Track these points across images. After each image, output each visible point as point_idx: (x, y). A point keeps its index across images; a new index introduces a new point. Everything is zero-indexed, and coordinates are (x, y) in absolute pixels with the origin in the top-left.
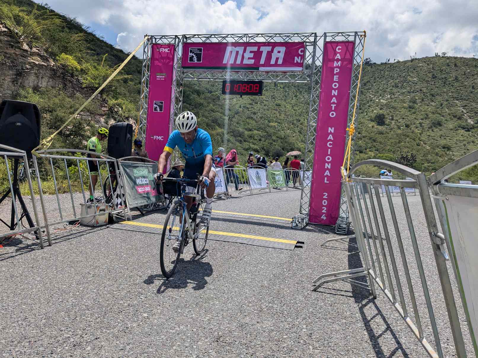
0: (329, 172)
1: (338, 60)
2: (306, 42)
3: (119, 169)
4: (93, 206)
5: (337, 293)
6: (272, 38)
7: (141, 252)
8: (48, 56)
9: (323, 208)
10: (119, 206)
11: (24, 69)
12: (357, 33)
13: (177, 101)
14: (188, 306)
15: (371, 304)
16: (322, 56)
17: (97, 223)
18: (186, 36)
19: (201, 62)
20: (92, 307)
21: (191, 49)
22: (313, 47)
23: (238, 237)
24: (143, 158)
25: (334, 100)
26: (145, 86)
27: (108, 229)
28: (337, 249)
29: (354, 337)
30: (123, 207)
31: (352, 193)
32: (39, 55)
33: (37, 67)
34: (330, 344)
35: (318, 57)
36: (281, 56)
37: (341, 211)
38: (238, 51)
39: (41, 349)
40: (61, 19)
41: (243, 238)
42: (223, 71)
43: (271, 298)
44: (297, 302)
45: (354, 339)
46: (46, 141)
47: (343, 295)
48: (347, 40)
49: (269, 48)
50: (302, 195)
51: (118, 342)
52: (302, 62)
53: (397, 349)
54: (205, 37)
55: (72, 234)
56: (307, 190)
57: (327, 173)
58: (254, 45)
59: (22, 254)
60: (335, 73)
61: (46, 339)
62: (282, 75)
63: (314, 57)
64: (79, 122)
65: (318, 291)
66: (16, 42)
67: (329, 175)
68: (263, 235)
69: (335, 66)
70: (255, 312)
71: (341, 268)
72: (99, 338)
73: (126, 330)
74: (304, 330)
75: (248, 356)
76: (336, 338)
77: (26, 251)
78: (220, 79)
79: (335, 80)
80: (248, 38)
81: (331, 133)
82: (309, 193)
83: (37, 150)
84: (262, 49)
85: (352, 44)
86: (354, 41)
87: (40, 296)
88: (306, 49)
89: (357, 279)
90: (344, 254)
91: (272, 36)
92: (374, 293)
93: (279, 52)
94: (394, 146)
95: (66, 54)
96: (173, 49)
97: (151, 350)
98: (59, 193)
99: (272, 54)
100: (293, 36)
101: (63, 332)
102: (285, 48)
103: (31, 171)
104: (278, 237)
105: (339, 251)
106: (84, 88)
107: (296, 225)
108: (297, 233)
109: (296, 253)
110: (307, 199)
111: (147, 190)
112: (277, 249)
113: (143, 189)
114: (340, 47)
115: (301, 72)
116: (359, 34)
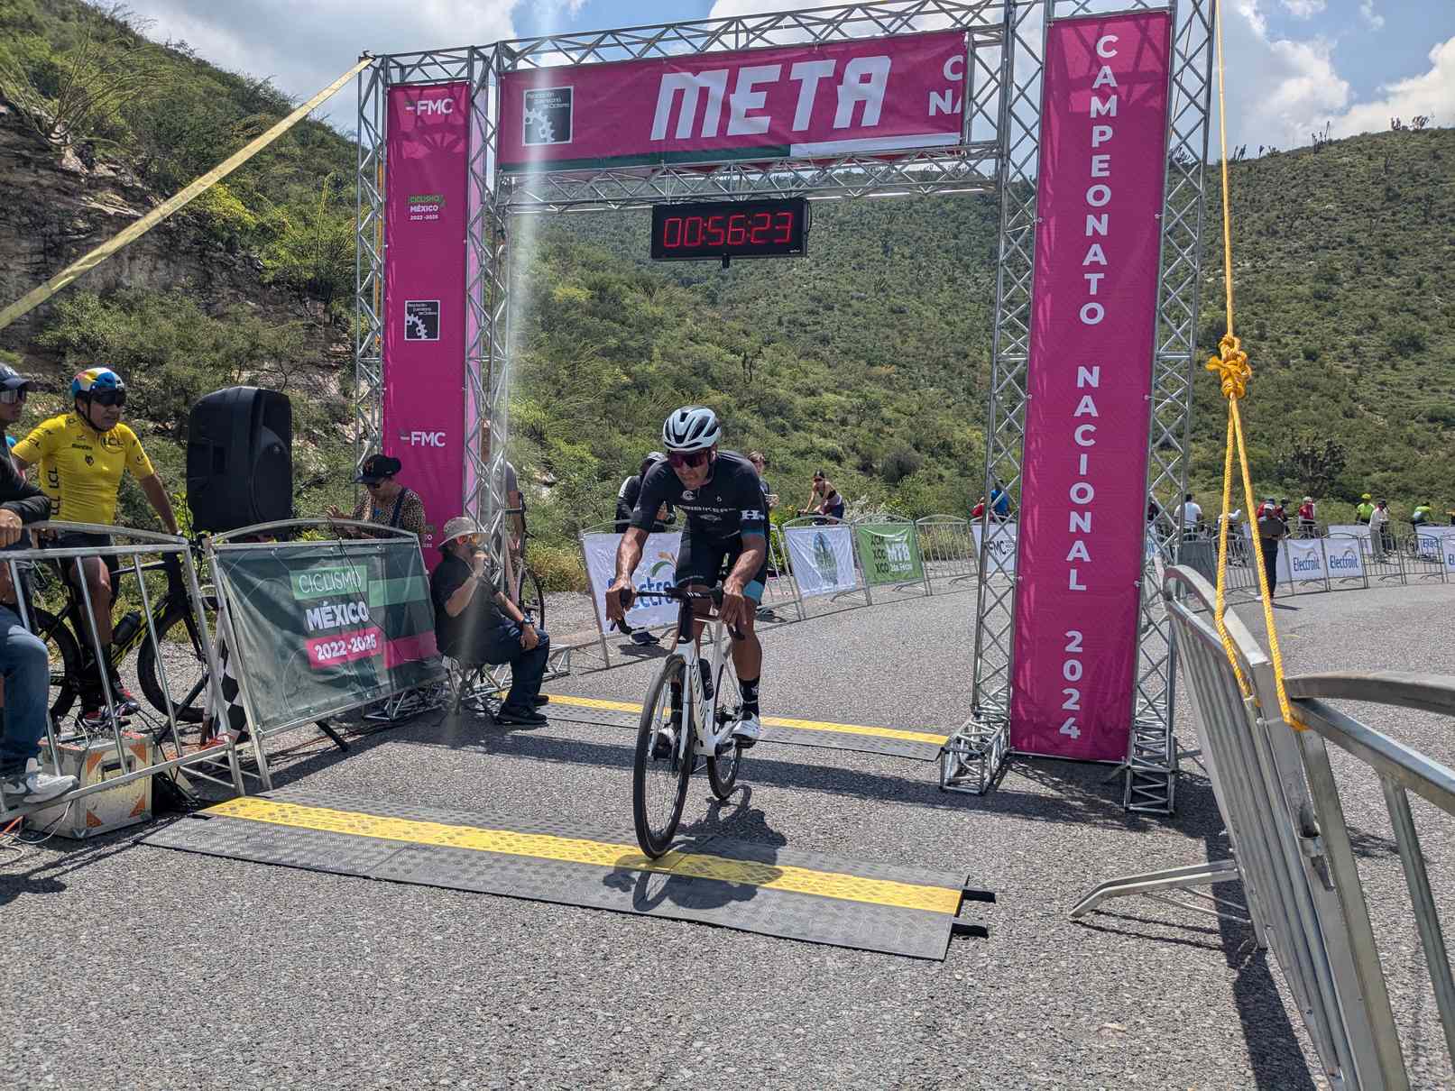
0: (1086, 546)
1: (1104, 94)
2: (969, 29)
3: (205, 582)
8: (148, 189)
9: (1066, 691)
11: (68, 233)
16: (1037, 83)
17: (93, 822)
18: (510, 45)
19: (573, 141)
21: (531, 96)
22: (999, 48)
25: (1096, 254)
26: (373, 247)
27: (132, 851)
32: (116, 185)
33: (111, 223)
35: (1022, 87)
36: (876, 93)
37: (1138, 703)
38: (708, 89)
42: (654, 171)
48: (1140, 7)
49: (826, 68)
50: (978, 641)
52: (958, 109)
54: (580, 45)
56: (1000, 621)
57: (1079, 551)
58: (766, 58)
60: (1095, 144)
63: (1005, 85)
66: (38, 149)
67: (1087, 558)
69: (1093, 115)
78: (643, 202)
79: (1095, 173)
80: (742, 37)
81: (1088, 389)
82: (1008, 632)
84: (799, 71)
85: (1162, 21)
86: (1170, 8)
91: (834, 19)
93: (866, 79)
94: (1269, 423)
96: (463, 100)
99: (840, 88)
100: (918, 12)
102: (889, 62)
104: (876, 861)
105: (1165, 950)
106: (270, 284)
107: (959, 773)
108: (962, 820)
109: (955, 983)
110: (998, 657)
111: (363, 648)
112: (867, 957)
113: (340, 648)
114: (1114, 38)
115: (959, 152)
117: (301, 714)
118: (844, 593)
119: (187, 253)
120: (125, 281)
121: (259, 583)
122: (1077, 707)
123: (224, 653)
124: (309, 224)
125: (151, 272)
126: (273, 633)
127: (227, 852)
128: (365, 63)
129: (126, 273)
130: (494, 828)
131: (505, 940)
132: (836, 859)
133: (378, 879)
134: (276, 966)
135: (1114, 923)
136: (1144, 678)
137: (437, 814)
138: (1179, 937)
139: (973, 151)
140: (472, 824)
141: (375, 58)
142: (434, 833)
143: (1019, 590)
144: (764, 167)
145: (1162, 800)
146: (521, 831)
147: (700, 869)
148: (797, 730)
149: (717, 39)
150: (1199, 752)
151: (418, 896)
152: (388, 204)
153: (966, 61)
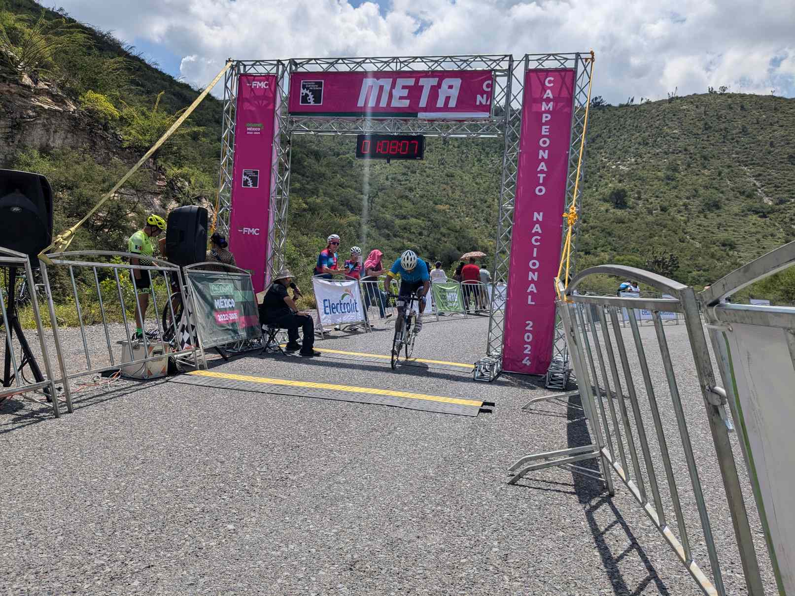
0: (535, 286)
1: (548, 100)
2: (494, 70)
3: (185, 284)
4: (143, 346)
5: (549, 488)
6: (439, 65)
7: (224, 421)
8: (65, 96)
9: (525, 346)
10: (186, 345)
11: (24, 118)
12: (579, 55)
13: (282, 169)
14: (301, 511)
15: (605, 506)
16: (521, 94)
17: (150, 373)
18: (296, 60)
19: (321, 104)
20: (141, 515)
21: (304, 83)
22: (506, 78)
23: (384, 396)
24: (225, 264)
25: (543, 166)
26: (228, 145)
27: (168, 383)
28: (549, 414)
29: (578, 561)
30: (193, 347)
31: (574, 320)
32: (48, 93)
33: (46, 113)
34: (538, 572)
35: (515, 96)
36: (455, 93)
37: (554, 352)
38: (383, 86)
39: (57, 585)
40: (87, 34)
41: (393, 397)
42: (357, 119)
43: (440, 496)
44: (484, 503)
45: (578, 564)
46: (62, 237)
47: (559, 491)
48: (562, 66)
49: (434, 81)
50: (490, 325)
51: (185, 572)
52: (488, 103)
53: (648, 580)
54: (328, 63)
55: (107, 393)
56: (499, 316)
57: (532, 288)
58: (409, 75)
59: (24, 426)
60: (543, 121)
61: (64, 569)
62: (455, 125)
63: (508, 95)
64: (118, 206)
65: (517, 485)
66: (10, 73)
67: (535, 291)
68: (426, 392)
69: (543, 109)
70: (414, 519)
71: (555, 446)
72: (152, 566)
73: (198, 553)
74: (494, 550)
75: (402, 593)
76: (549, 561)
77: (30, 421)
78: (353, 132)
79: (543, 133)
80: (399, 64)
81: (538, 221)
82: (502, 323)
83: (48, 252)
84: (422, 82)
85: (572, 73)
86: (575, 68)
87: (54, 497)
88: (495, 80)
89: (582, 463)
90: (560, 423)
91: (438, 61)
92: (610, 486)
93: (451, 87)
94: (642, 243)
95: (95, 92)
96: (273, 83)
97: (240, 585)
98: (85, 324)
99: (439, 90)
100: (474, 60)
101: (93, 557)
102: (461, 81)
103: (37, 288)
105: (553, 418)
106: (126, 148)
107: (481, 376)
108: (483, 387)
109: (481, 421)
110: (498, 331)
111: (233, 318)
112: (450, 415)
113: (226, 317)
114: (552, 79)
115: (488, 121)
116: (583, 56)
119: (83, 130)
120: (51, 144)
125: (64, 139)
128: (229, 64)
129: (52, 139)
132: (436, 393)
133: (268, 393)
135: (536, 411)
136: (557, 341)
138: (559, 415)
139: (494, 121)
143: (508, 304)
144: (406, 121)
147: (386, 393)
151: (286, 397)
152: (236, 127)
153: (492, 83)
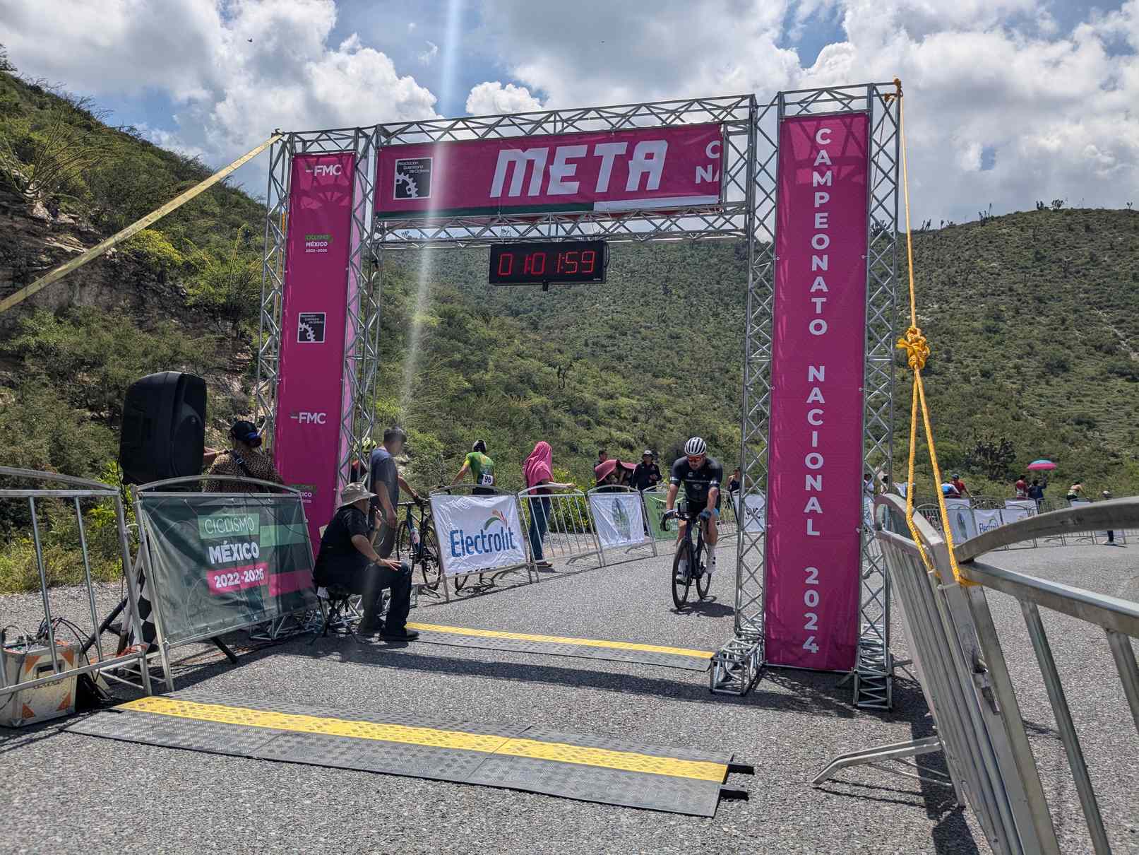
0: (819, 501)
1: (822, 170)
2: (724, 122)
8: (99, 233)
9: (807, 615)
11: (34, 266)
12: (875, 88)
13: (367, 309)
16: (774, 161)
17: (27, 712)
18: (386, 127)
21: (401, 164)
22: (746, 136)
25: (820, 284)
27: (61, 736)
30: (139, 648)
32: (74, 230)
35: (763, 164)
36: (657, 167)
37: (862, 624)
38: (533, 161)
41: (530, 760)
42: (492, 219)
48: (846, 109)
49: (621, 148)
50: (739, 575)
52: (717, 179)
54: (441, 129)
56: (755, 558)
57: (813, 505)
60: (817, 205)
63: (751, 162)
66: (15, 201)
67: (820, 511)
69: (815, 185)
78: (483, 242)
79: (817, 226)
80: (559, 125)
81: (816, 383)
82: (761, 570)
84: (600, 149)
85: (862, 119)
86: (868, 111)
88: (727, 140)
91: (626, 113)
93: (650, 156)
94: (958, 424)
96: (350, 166)
99: (630, 162)
100: (688, 109)
102: (667, 145)
104: (661, 744)
105: (887, 808)
106: (191, 307)
107: (725, 680)
108: (728, 714)
109: (722, 834)
110: (754, 588)
111: (253, 580)
112: (652, 815)
113: (234, 579)
114: (828, 131)
115: (718, 210)
116: (882, 90)
117: (200, 631)
118: (635, 547)
119: (125, 282)
120: (75, 302)
121: (173, 524)
122: (816, 628)
123: (141, 580)
124: (224, 262)
125: (97, 296)
126: (182, 564)
127: (136, 738)
128: (276, 138)
129: (77, 296)
130: (354, 720)
131: (362, 803)
132: (628, 742)
133: (258, 759)
134: (174, 823)
135: (846, 789)
136: (865, 606)
137: (310, 709)
138: (897, 799)
139: (728, 209)
140: (337, 716)
141: (283, 134)
142: (306, 723)
143: (769, 535)
144: (574, 219)
145: (883, 699)
146: (376, 722)
147: (519, 749)
148: (598, 648)
149: (541, 126)
150: (910, 662)
151: (291, 771)
152: (288, 241)
153: (722, 145)
